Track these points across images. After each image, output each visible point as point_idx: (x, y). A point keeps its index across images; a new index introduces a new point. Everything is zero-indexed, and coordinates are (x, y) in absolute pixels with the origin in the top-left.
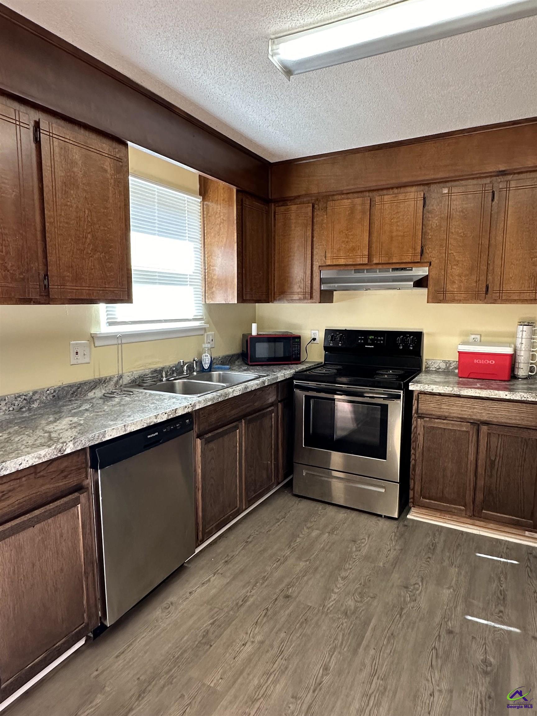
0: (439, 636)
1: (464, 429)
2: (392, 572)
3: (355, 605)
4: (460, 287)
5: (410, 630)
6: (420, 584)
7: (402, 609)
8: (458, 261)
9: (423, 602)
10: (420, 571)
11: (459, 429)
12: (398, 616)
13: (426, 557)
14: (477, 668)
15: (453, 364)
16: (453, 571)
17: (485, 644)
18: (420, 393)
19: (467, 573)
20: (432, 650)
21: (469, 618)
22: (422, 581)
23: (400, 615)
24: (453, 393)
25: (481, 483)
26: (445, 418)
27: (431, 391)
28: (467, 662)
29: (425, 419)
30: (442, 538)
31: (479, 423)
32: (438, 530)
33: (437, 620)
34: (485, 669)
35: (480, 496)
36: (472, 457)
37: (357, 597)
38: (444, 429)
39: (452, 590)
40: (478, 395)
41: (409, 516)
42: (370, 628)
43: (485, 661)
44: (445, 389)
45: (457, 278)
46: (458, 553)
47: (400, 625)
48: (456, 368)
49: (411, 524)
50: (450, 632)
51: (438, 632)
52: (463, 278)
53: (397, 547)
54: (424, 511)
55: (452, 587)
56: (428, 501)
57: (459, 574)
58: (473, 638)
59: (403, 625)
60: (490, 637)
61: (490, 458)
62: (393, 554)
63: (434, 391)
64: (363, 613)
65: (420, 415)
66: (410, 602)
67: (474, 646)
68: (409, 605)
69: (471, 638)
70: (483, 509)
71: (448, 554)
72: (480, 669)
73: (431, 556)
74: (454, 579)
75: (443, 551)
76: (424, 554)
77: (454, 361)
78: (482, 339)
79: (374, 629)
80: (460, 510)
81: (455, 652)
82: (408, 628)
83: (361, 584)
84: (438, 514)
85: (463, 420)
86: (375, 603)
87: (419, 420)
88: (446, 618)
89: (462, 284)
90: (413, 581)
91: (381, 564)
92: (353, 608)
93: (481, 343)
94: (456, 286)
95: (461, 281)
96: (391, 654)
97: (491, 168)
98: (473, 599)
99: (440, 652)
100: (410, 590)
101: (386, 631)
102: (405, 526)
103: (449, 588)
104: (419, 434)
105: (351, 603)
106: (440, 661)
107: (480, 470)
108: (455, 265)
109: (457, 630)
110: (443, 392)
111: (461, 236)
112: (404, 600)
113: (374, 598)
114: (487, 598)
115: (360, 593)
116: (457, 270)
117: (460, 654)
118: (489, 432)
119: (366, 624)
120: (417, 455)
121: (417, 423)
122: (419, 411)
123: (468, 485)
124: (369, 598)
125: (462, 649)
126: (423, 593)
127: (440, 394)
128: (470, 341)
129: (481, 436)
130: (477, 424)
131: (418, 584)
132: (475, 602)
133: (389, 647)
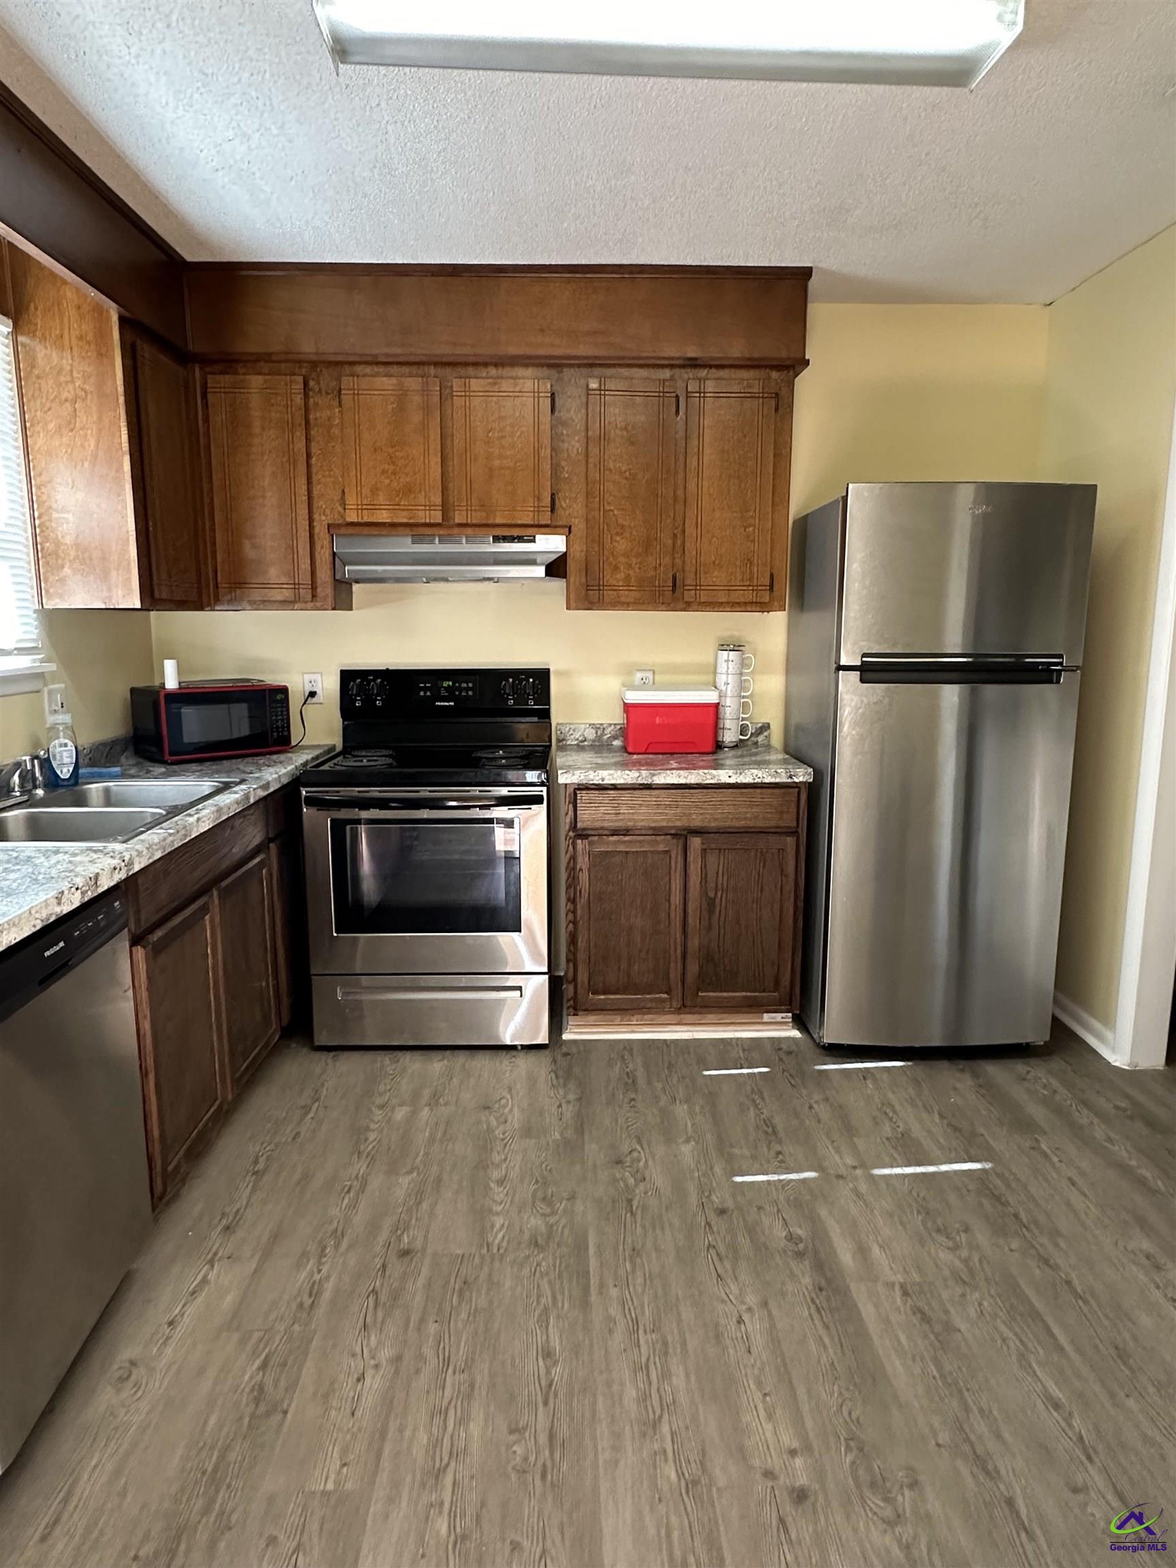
0: (708, 1224)
1: (661, 848)
2: (583, 1143)
3: (547, 1224)
4: (628, 577)
5: (658, 1232)
6: (639, 1148)
7: (630, 1201)
8: (623, 527)
9: (658, 1178)
10: (628, 1127)
11: (652, 849)
12: (629, 1215)
13: (626, 1100)
14: (785, 1252)
15: (610, 729)
16: (681, 1110)
17: (778, 1211)
18: (579, 789)
19: (702, 1107)
20: (708, 1250)
21: (738, 1179)
22: (639, 1141)
23: (632, 1213)
24: (640, 781)
25: (694, 943)
26: (626, 832)
27: (600, 782)
28: (767, 1248)
29: (591, 838)
30: (639, 1060)
31: (685, 833)
32: (625, 1048)
33: (693, 1200)
34: (796, 1249)
35: (693, 968)
36: (676, 898)
37: (543, 1208)
38: (627, 853)
39: (693, 1143)
40: (683, 781)
41: (565, 1037)
42: (591, 1251)
43: (790, 1237)
44: (625, 777)
45: (622, 559)
46: (675, 1079)
47: (639, 1230)
48: (615, 738)
49: (574, 1050)
50: (722, 1212)
51: (703, 1217)
52: (634, 561)
53: (571, 1097)
54: (592, 1018)
55: (691, 1137)
56: (602, 997)
57: (691, 1113)
58: (759, 1208)
59: (643, 1227)
60: (781, 1198)
61: (707, 894)
62: (569, 1111)
63: (605, 782)
64: (566, 1232)
65: (580, 832)
66: (636, 1185)
67: (766, 1221)
68: (637, 1191)
69: (755, 1209)
70: (699, 990)
71: (659, 1086)
72: (789, 1253)
73: (633, 1096)
74: (689, 1124)
75: (649, 1083)
76: (621, 1096)
77: (610, 725)
78: (658, 678)
79: (599, 1253)
80: (663, 1001)
81: (744, 1241)
82: (654, 1229)
83: (537, 1182)
84: (618, 1019)
85: (656, 832)
86: (579, 1207)
87: (579, 841)
88: (705, 1191)
89: (631, 572)
90: (625, 1148)
91: (557, 1136)
92: (543, 1229)
93: (655, 686)
94: (621, 576)
95: (630, 566)
96: (648, 1282)
97: (671, 351)
98: (732, 1146)
99: (722, 1250)
100: (628, 1164)
101: (621, 1248)
102: (566, 1054)
103: (687, 1141)
104: (581, 870)
105: (535, 1222)
106: (728, 1265)
107: (692, 920)
108: (617, 534)
109: (730, 1204)
110: (622, 781)
111: (626, 478)
112: (627, 1185)
113: (572, 1198)
114: (751, 1138)
115: (544, 1199)
116: (622, 545)
117: (752, 1241)
118: (705, 847)
119: (580, 1247)
120: (579, 912)
121: (574, 848)
122: (579, 825)
123: (672, 952)
124: (564, 1202)
125: (751, 1230)
126: (650, 1163)
127: (614, 787)
128: (636, 684)
129: (691, 858)
130: (683, 835)
131: (634, 1150)
132: (736, 1151)
133: (639, 1273)
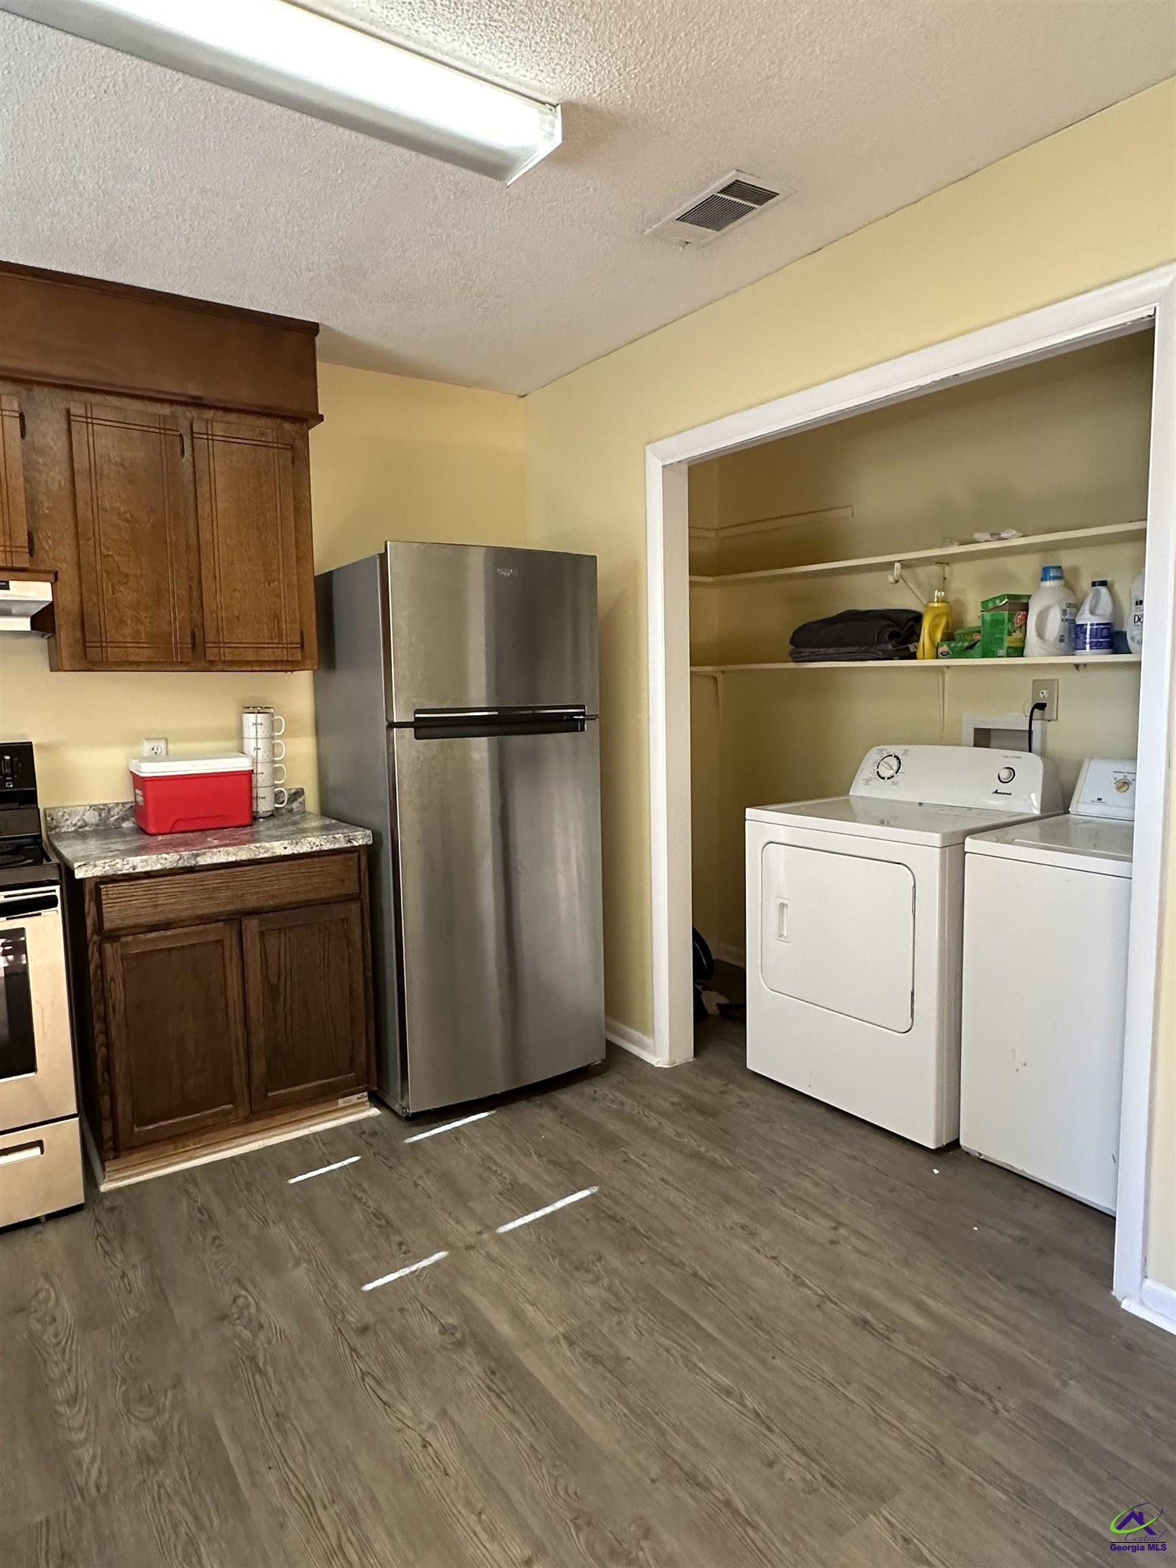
0: (353, 1349)
1: (212, 937)
2: (170, 1310)
3: (155, 1430)
4: (137, 633)
5: (299, 1381)
6: (243, 1293)
7: (253, 1359)
8: (127, 576)
9: (278, 1319)
10: (221, 1272)
11: (201, 941)
12: (258, 1377)
13: (208, 1241)
14: (445, 1348)
15: (117, 810)
16: (277, 1232)
17: (422, 1306)
18: (102, 883)
19: (301, 1221)
20: (363, 1380)
21: (368, 1287)
22: (240, 1283)
23: (260, 1372)
25: (259, 1038)
26: (167, 925)
27: (131, 871)
28: (425, 1352)
29: (124, 940)
30: (208, 1189)
31: (238, 917)
32: (186, 1181)
33: (327, 1328)
34: (454, 1340)
35: (259, 1067)
36: (234, 993)
37: (145, 1411)
38: (169, 950)
39: (305, 1265)
40: (232, 859)
41: (104, 1188)
42: (225, 1439)
43: (444, 1330)
44: (162, 861)
45: (129, 613)
46: (259, 1199)
47: (276, 1388)
49: (120, 1201)
50: (363, 1330)
51: (346, 1346)
52: (143, 614)
53: (135, 1259)
54: (136, 1157)
55: (300, 1258)
56: (151, 1127)
57: (292, 1231)
58: (402, 1310)
59: (280, 1383)
60: (420, 1291)
61: (269, 982)
62: (138, 1278)
63: (138, 870)
64: (185, 1429)
65: (107, 935)
66: (255, 1336)
67: (413, 1321)
68: (258, 1344)
69: (398, 1314)
70: (267, 1091)
71: (242, 1212)
72: (448, 1347)
73: (214, 1233)
74: (294, 1246)
75: (229, 1211)
76: (201, 1239)
77: (117, 804)
78: (172, 747)
79: (235, 1436)
80: (228, 1112)
81: (399, 1354)
82: (293, 1380)
83: (124, 1381)
84: (170, 1149)
85: (204, 920)
86: (191, 1390)
87: (108, 946)
88: (336, 1314)
89: (141, 628)
90: (226, 1298)
91: (132, 1312)
92: (150, 1435)
93: (168, 757)
94: (127, 631)
95: (138, 621)
96: (308, 1446)
97: (170, 385)
98: (348, 1253)
99: (378, 1372)
100: (236, 1316)
101: (262, 1420)
102: (112, 1210)
103: (297, 1263)
104: (113, 979)
105: (139, 1434)
106: (390, 1387)
107: (254, 1014)
108: (120, 583)
109: (369, 1318)
110: (159, 867)
111: (127, 521)
112: (242, 1342)
113: (178, 1382)
114: (366, 1239)
115: (141, 1398)
116: (127, 596)
117: (405, 1349)
118: (263, 928)
119: (210, 1440)
120: (114, 1031)
121: (100, 953)
122: (107, 926)
123: (234, 1054)
124: (169, 1394)
125: (402, 1339)
126: (263, 1304)
127: (148, 875)
128: (145, 754)
129: (247, 944)
130: (236, 919)
131: (239, 1296)
132: (356, 1256)
133: (292, 1439)
